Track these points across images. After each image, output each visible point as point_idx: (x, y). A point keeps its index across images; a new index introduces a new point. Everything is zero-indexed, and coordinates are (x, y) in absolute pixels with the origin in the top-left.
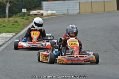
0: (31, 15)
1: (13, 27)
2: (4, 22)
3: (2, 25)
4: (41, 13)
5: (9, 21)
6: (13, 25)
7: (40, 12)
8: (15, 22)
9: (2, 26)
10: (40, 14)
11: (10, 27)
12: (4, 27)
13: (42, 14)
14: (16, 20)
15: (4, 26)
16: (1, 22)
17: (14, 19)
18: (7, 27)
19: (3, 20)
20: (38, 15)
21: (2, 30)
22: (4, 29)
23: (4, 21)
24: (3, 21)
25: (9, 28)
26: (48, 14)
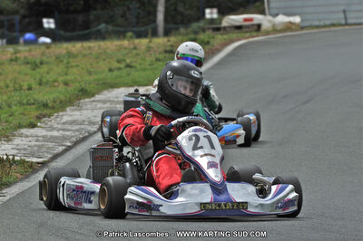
0: (225, 28)
1: (155, 69)
2: (135, 52)
3: (124, 60)
4: (255, 22)
5: (149, 49)
6: (158, 60)
7: (251, 20)
8: (166, 52)
9: (122, 66)
10: (253, 25)
11: (148, 67)
12: (128, 69)
13: (259, 26)
14: (172, 46)
15: (128, 66)
16: (126, 52)
17: (169, 41)
18: (138, 66)
19: (133, 43)
20: (244, 30)
21: (121, 77)
22: (128, 75)
23: (135, 48)
24: (132, 47)
25: (144, 70)
26: (274, 26)
